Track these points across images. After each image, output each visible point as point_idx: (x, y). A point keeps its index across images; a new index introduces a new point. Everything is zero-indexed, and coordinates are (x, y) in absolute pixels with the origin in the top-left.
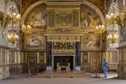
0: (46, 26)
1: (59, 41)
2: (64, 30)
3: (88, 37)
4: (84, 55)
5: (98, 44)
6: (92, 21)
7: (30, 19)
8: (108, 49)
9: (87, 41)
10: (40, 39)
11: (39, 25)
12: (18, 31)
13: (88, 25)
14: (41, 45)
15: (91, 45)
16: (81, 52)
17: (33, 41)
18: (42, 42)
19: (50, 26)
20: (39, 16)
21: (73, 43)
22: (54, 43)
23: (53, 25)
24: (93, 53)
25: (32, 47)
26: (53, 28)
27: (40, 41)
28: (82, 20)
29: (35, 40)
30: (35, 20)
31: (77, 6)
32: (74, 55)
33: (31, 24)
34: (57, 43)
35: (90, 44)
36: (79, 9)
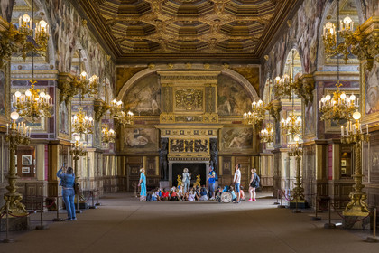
0: (159, 111)
1: (181, 137)
2: (189, 119)
3: (231, 131)
4: (224, 161)
5: (249, 142)
6: (239, 103)
7: (131, 100)
8: (264, 151)
9: (231, 137)
10: (149, 134)
11: (147, 109)
12: (111, 121)
13: (232, 109)
14: (150, 144)
15: (236, 144)
16: (219, 156)
17: (136, 136)
18: (152, 139)
19: (165, 111)
20: (146, 94)
21: (206, 141)
22: (172, 141)
23: (171, 110)
24: (240, 158)
25: (134, 147)
26: (171, 115)
27: (148, 137)
28: (221, 101)
29: (139, 135)
30: (140, 101)
31: (212, 78)
32: (208, 162)
33: (132, 108)
34: (177, 141)
35: (234, 143)
36: (216, 81)
